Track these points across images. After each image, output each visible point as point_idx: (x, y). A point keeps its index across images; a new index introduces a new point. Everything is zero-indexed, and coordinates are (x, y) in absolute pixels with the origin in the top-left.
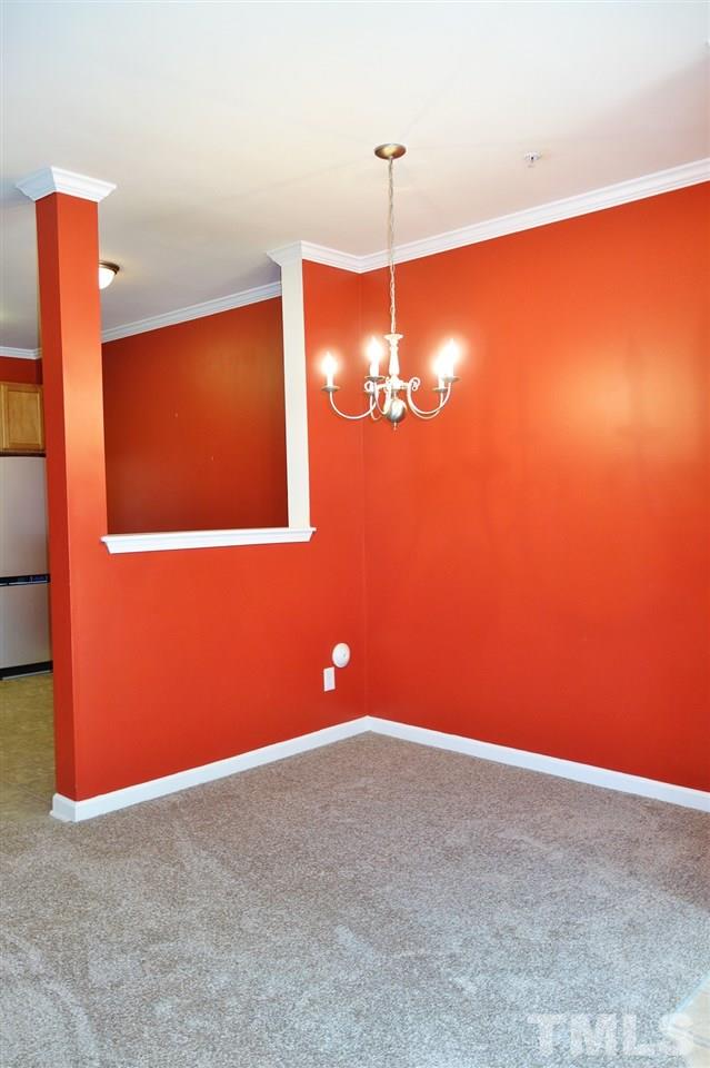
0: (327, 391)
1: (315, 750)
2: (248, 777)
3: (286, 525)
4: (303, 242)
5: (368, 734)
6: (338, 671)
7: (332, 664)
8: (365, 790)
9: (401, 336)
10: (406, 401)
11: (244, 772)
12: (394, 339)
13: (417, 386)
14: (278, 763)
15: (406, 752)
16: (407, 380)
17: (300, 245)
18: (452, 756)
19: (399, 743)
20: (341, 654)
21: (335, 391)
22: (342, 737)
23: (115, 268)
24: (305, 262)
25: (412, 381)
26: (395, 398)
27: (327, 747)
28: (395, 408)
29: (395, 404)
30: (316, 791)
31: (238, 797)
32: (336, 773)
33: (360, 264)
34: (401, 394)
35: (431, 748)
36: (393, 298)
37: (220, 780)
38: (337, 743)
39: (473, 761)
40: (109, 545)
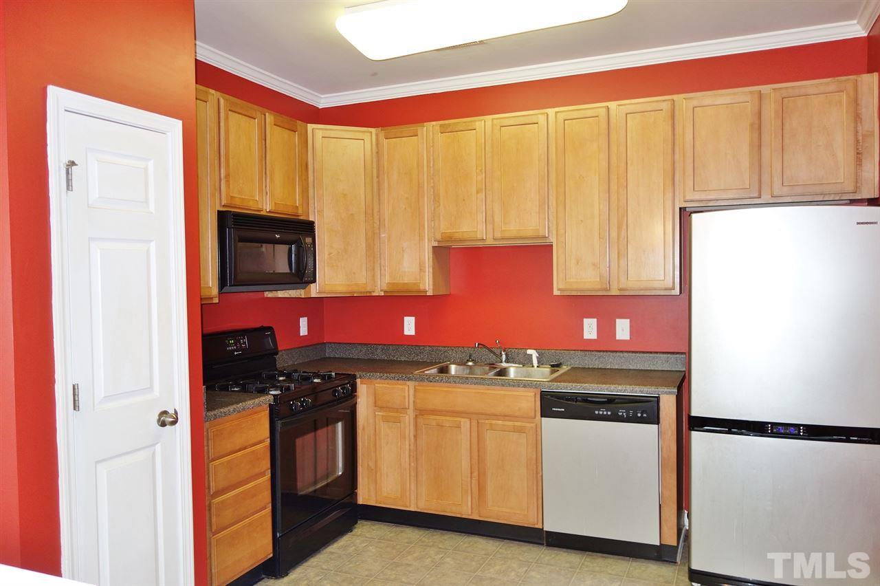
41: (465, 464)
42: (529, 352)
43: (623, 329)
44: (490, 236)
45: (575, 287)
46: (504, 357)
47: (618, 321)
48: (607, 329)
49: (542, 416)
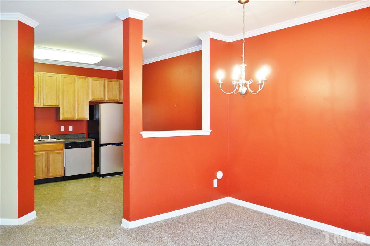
0: (219, 84)
1: (210, 208)
2: (187, 216)
3: (202, 129)
4: (210, 32)
5: (228, 203)
6: (218, 180)
7: (216, 178)
8: (228, 224)
9: (246, 65)
10: (247, 87)
11: (185, 214)
12: (243, 66)
13: (251, 83)
14: (197, 212)
15: (242, 211)
16: (248, 80)
17: (209, 33)
18: (259, 213)
19: (240, 207)
20: (220, 175)
21: (222, 84)
22: (220, 204)
23: (146, 41)
24: (210, 39)
25: (250, 81)
26: (243, 86)
27: (214, 207)
28: (243, 90)
29: (243, 89)
30: (211, 223)
31: (184, 223)
32: (218, 217)
33: (229, 39)
34: (246, 85)
35: (252, 210)
36: (243, 52)
37: (177, 217)
38: (217, 206)
39: (267, 215)
40: (143, 135)
41: (44, 165)
42: (48, 135)
43: (71, 129)
44: (42, 104)
45: (66, 118)
46: (40, 137)
47: (69, 127)
48: (67, 129)
49: (65, 149)
